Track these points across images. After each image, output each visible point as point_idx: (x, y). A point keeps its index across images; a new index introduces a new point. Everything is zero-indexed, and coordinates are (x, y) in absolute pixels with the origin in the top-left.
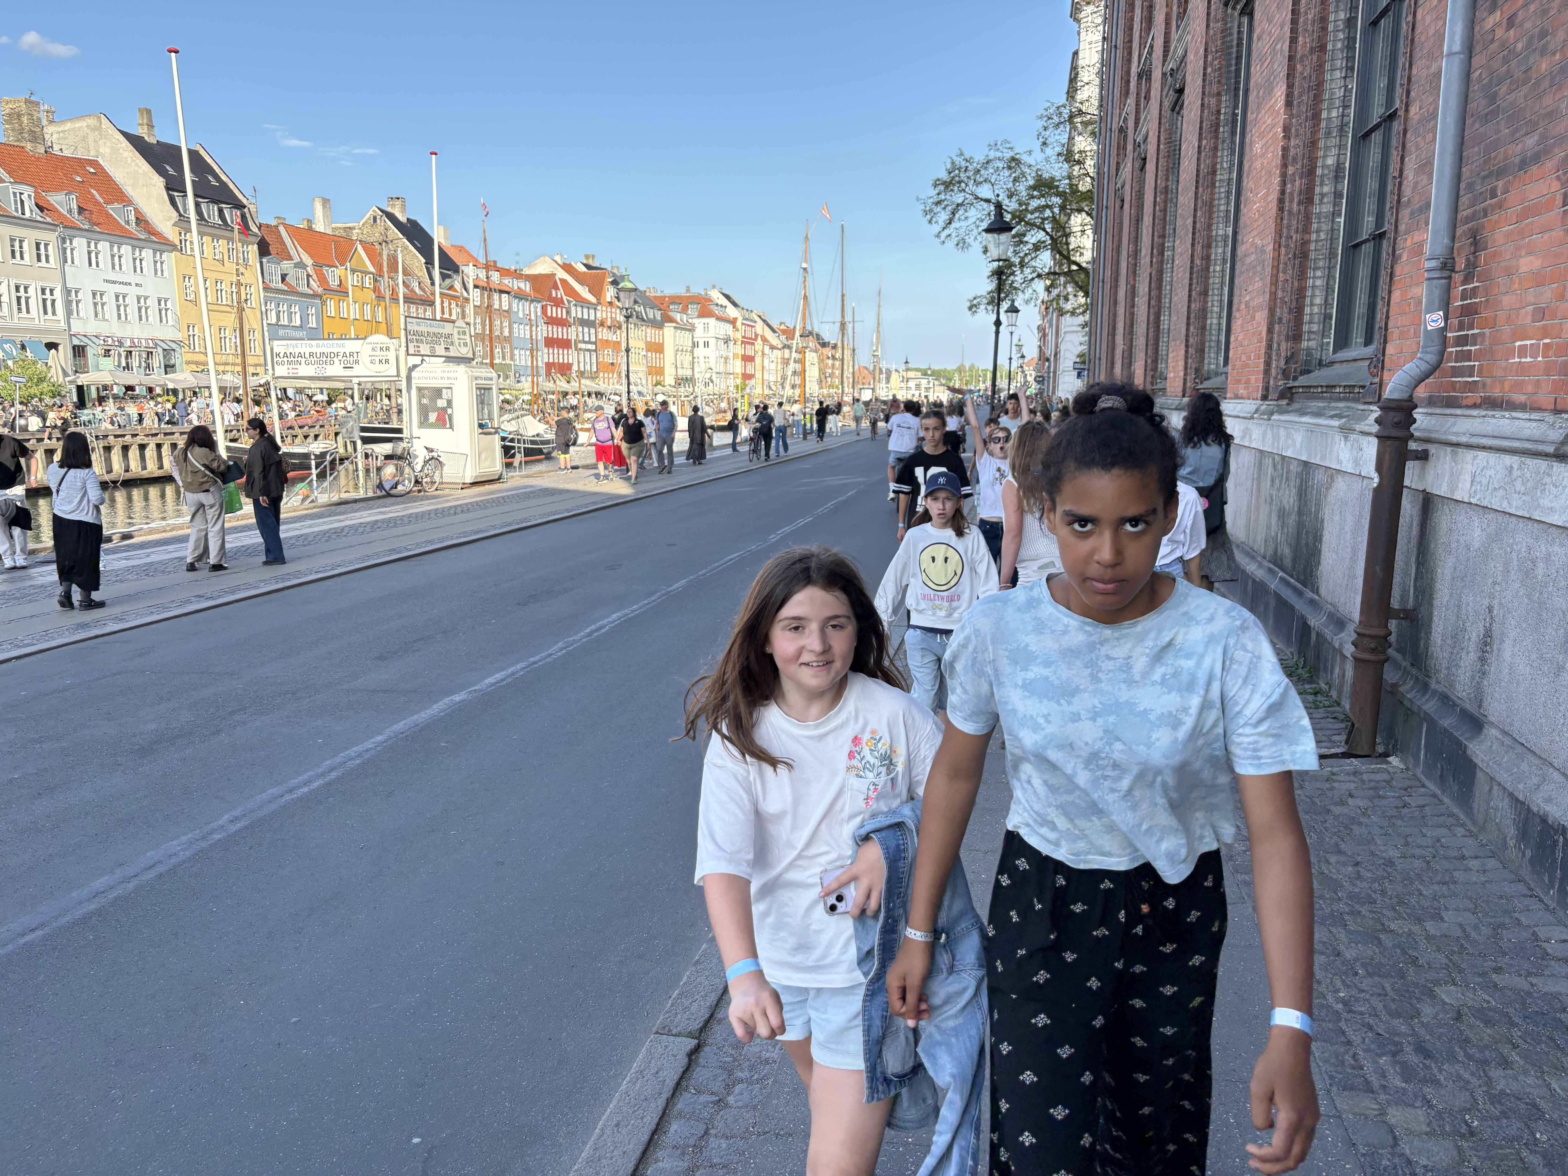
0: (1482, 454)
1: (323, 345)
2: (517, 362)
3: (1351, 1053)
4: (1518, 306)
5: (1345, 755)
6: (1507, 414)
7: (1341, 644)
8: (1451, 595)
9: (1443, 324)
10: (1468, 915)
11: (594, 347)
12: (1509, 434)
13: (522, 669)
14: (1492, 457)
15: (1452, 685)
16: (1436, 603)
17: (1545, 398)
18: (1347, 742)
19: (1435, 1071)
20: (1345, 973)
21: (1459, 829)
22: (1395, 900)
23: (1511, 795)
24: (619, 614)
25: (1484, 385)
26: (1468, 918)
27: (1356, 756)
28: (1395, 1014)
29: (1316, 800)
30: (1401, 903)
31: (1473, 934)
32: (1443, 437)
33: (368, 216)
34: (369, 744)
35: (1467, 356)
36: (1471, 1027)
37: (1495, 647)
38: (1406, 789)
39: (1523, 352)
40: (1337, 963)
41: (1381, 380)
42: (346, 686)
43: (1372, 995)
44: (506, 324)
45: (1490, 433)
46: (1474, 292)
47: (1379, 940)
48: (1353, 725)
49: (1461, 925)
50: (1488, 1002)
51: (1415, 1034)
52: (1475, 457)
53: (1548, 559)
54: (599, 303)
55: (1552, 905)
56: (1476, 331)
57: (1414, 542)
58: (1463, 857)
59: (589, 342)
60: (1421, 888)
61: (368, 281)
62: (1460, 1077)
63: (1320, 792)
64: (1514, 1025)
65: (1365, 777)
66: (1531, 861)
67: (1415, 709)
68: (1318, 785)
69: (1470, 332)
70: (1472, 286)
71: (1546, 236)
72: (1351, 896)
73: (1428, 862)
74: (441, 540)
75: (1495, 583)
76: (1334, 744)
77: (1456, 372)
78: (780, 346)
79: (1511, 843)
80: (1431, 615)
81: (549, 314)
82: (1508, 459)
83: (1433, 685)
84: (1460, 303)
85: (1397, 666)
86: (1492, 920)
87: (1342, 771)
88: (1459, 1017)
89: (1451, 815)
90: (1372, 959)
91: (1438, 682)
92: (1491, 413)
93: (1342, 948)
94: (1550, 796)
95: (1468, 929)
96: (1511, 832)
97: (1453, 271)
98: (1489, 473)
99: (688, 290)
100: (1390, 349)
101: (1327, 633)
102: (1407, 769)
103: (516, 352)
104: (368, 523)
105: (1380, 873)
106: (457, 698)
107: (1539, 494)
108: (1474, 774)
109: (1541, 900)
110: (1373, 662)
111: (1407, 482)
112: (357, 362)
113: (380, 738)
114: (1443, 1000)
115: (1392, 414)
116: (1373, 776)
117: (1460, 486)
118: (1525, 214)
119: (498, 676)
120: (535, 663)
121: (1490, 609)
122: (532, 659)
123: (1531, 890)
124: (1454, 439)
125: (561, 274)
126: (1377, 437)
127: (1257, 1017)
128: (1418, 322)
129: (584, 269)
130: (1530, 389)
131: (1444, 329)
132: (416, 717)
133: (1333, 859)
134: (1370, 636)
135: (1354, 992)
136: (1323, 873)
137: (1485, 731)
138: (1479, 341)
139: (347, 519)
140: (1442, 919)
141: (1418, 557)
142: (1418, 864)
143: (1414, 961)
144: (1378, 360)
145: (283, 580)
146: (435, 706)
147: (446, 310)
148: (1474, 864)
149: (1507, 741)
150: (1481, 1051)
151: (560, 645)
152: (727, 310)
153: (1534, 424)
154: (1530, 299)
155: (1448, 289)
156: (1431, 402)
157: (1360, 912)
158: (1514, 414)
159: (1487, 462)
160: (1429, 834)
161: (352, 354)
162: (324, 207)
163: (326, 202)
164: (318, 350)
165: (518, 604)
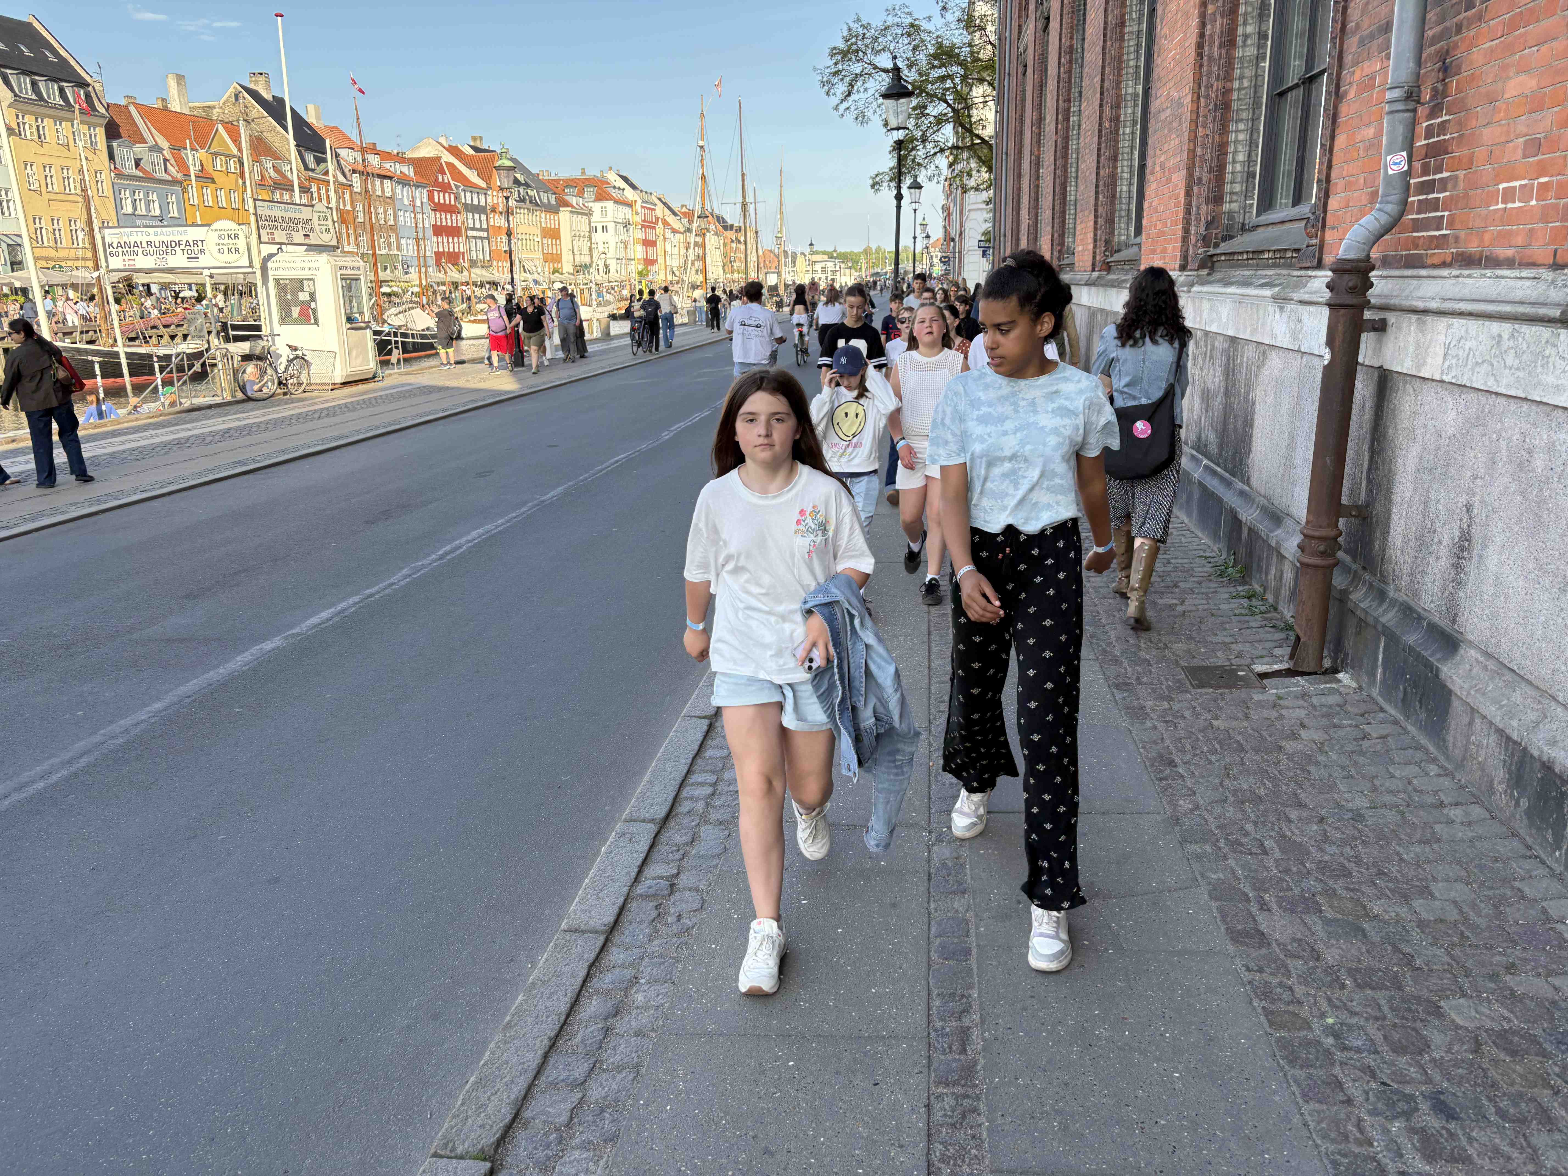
0: (1457, 322)
1: (162, 233)
2: (405, 253)
3: (1354, 1120)
4: (1503, 139)
5: (1290, 673)
6: (1488, 272)
7: (1278, 543)
8: (1415, 490)
9: (1406, 168)
10: (1460, 886)
11: (486, 234)
12: (1494, 297)
13: (355, 604)
14: (1473, 325)
15: (1416, 594)
16: (1396, 498)
17: (1541, 251)
18: (1292, 657)
19: (1464, 1142)
20: (1330, 986)
21: (1432, 767)
22: (1373, 870)
23: (1500, 732)
24: (480, 531)
25: (1457, 239)
26: (1459, 892)
27: (1302, 674)
28: (1399, 1049)
29: (1264, 733)
30: (1381, 873)
31: (1472, 915)
32: (1406, 303)
33: (228, 94)
34: (142, 715)
35: (1434, 205)
36: (1495, 1062)
37: (1475, 553)
38: (1362, 715)
39: (1508, 196)
40: (1319, 970)
41: (1322, 241)
42: (135, 636)
43: (1367, 1019)
44: (390, 211)
45: (1468, 297)
46: (1443, 128)
47: (1363, 930)
48: (1298, 638)
49: (1455, 902)
50: (1509, 1021)
51: (1429, 1081)
52: (1449, 326)
53: (1551, 448)
54: (489, 188)
55: (1559, 869)
56: (1445, 175)
57: (1367, 427)
58: (1442, 805)
59: (481, 229)
60: (1401, 850)
61: (233, 166)
62: (1496, 1151)
63: (1268, 722)
64: (1545, 1054)
65: (1315, 700)
66: (1528, 813)
67: (1370, 620)
68: (1266, 713)
69: (1437, 177)
70: (1439, 120)
71: (1544, 48)
72: (1322, 867)
73: (1402, 813)
74: (297, 449)
75: (1475, 477)
76: (1276, 659)
77: (1417, 225)
78: (682, 230)
79: (1501, 788)
80: (1389, 512)
81: (436, 200)
82: (1495, 327)
83: (1392, 593)
84: (1424, 142)
85: (1347, 570)
86: (1491, 893)
87: (1288, 694)
88: (1477, 1048)
89: (1419, 747)
90: (1359, 961)
91: (1398, 589)
92: (1466, 272)
93: (1320, 946)
94: (1554, 737)
95: (1466, 909)
96: (1500, 775)
97: (1418, 102)
98: (1468, 345)
99: (583, 173)
100: (1333, 203)
101: (1263, 527)
102: (1360, 688)
103: (403, 241)
104: (218, 432)
105: (1350, 831)
106: (268, 646)
107: (1539, 369)
108: (1448, 702)
109: (1543, 862)
110: (1323, 567)
111: (1360, 359)
112: (202, 251)
113: (158, 705)
114: (1453, 1021)
115: (1346, 277)
116: (1323, 699)
117: (1429, 360)
118: (1513, 25)
119: (325, 615)
120: (372, 595)
121: (1469, 508)
122: (368, 592)
123: (1529, 848)
124: (1421, 305)
125: (448, 157)
126: (1329, 305)
127: (1230, 1068)
128: (1375, 166)
129: (472, 152)
130: (1519, 240)
131: (1409, 173)
132: (211, 673)
133: (1294, 814)
134: (1319, 538)
135: (1344, 1015)
136: (1284, 836)
137: (1462, 652)
138: (1449, 186)
139: (196, 428)
140: (1432, 895)
141: (1372, 446)
142: (1391, 816)
143: (1408, 960)
144: (1317, 219)
145: (99, 502)
146: (239, 658)
147: (324, 197)
148: (1456, 813)
149: (1491, 665)
150: (1516, 1105)
151: (405, 571)
152: (626, 193)
153: (1528, 283)
154: (1522, 129)
155: (1413, 125)
156: (1386, 262)
157: (1334, 890)
158: (1499, 272)
159: (1467, 331)
160: (1397, 773)
161: (195, 243)
162: (179, 84)
163: (180, 78)
164: (157, 239)
165: (367, 522)
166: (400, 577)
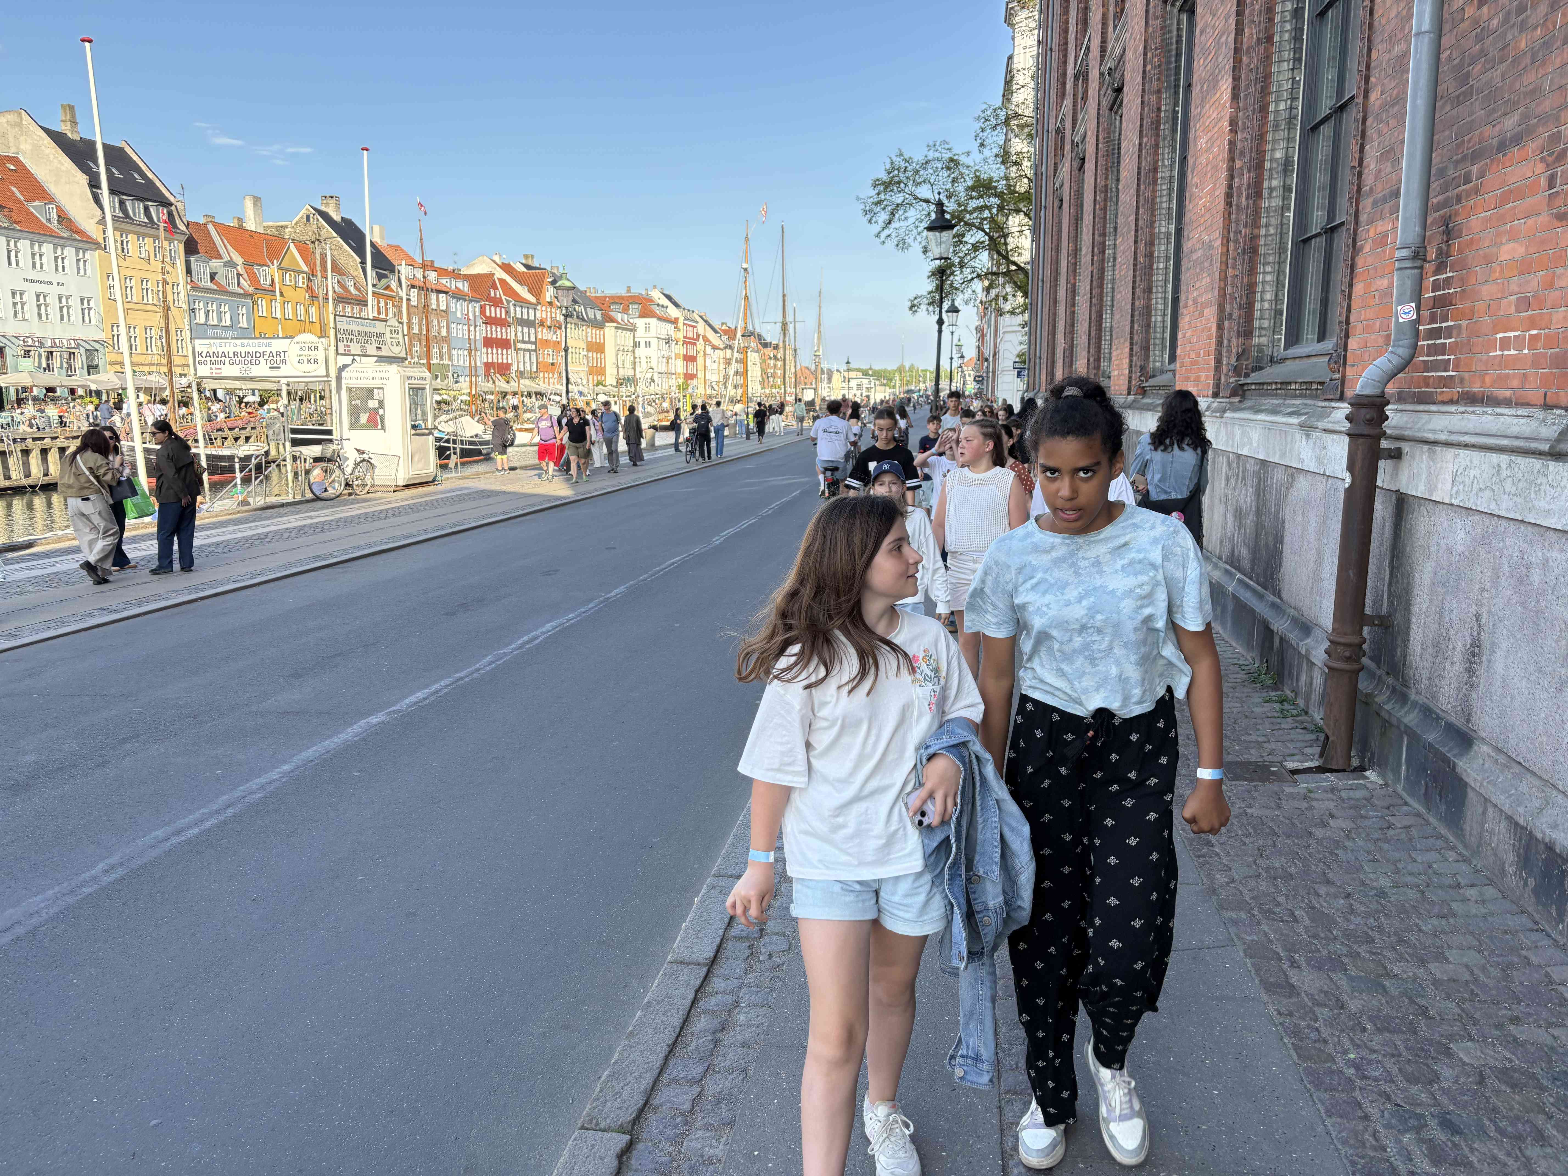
0: (1463, 453)
1: (248, 345)
2: (455, 363)
3: (1370, 1130)
4: (1499, 296)
5: (1321, 770)
6: (1489, 410)
7: (1307, 650)
8: (1431, 601)
9: (1415, 317)
10: (1472, 953)
11: (533, 347)
12: (1494, 432)
13: (447, 686)
14: (1476, 456)
15: (1434, 697)
16: (1415, 609)
17: (1534, 393)
18: (1321, 755)
19: (1466, 1150)
20: (1352, 1029)
21: (1451, 853)
22: (1394, 939)
23: (1509, 818)
24: (554, 624)
25: (1462, 380)
26: (1473, 958)
27: (1332, 771)
28: (1412, 1080)
29: (1296, 821)
30: (1401, 941)
31: (1482, 977)
32: (1419, 435)
33: (300, 215)
34: (274, 775)
35: (1442, 350)
36: (1497, 1092)
37: (1484, 658)
38: (1388, 808)
39: (1505, 344)
40: (1343, 1016)
41: (1344, 377)
42: (254, 708)
43: (1384, 1056)
44: (444, 324)
45: (1472, 430)
46: (1447, 282)
47: (1384, 987)
48: (1327, 737)
49: (1467, 966)
50: (1511, 1061)
51: (1437, 1104)
52: (1456, 456)
53: (1545, 564)
54: (539, 303)
55: (1562, 941)
56: (1451, 323)
57: (1387, 544)
58: (1459, 886)
59: (529, 342)
60: (1420, 923)
61: (301, 281)
62: (1495, 1158)
63: (1299, 812)
64: (1543, 1089)
65: (1344, 794)
66: (1536, 892)
67: (1394, 721)
68: (1296, 804)
69: (1444, 325)
70: (1444, 276)
71: (1530, 221)
72: (1348, 935)
73: (1423, 892)
74: (370, 546)
75: (1483, 590)
76: (1307, 757)
77: (1428, 366)
78: (722, 346)
79: (1511, 870)
80: (1408, 622)
81: (488, 314)
82: (1495, 458)
83: (1413, 696)
84: (1431, 294)
85: (1372, 675)
86: (1500, 960)
87: (1318, 788)
88: (1481, 1080)
89: (1439, 837)
90: (1379, 1010)
91: (1418, 693)
92: (1471, 409)
93: (1345, 998)
94: (1555, 821)
95: (1476, 971)
96: (1510, 858)
97: (1425, 260)
98: (1473, 473)
99: (629, 291)
100: (1353, 344)
101: (1293, 636)
102: (1387, 785)
103: (454, 352)
104: (294, 529)
105: (1374, 906)
106: (374, 720)
107: (1533, 495)
108: (1464, 795)
109: (1549, 936)
110: (1347, 671)
111: (1379, 483)
112: (284, 362)
113: (286, 767)
114: (1461, 1059)
115: (1363, 411)
116: (1352, 794)
117: (1440, 486)
118: (1504, 200)
119: (420, 695)
120: (461, 679)
121: (1478, 617)
122: (458, 675)
123: (1536, 923)
124: (1431, 437)
125: (500, 274)
126: (1349, 435)
127: (1263, 1089)
128: (1387, 314)
129: (523, 269)
130: (1515, 383)
131: (1418, 321)
132: (327, 742)
133: (1322, 890)
134: (1345, 645)
135: (1364, 1053)
136: (1314, 908)
137: (1475, 748)
138: (1455, 333)
139: (272, 524)
140: (1447, 959)
141: (1392, 561)
142: (1412, 894)
143: (1424, 1012)
144: (1339, 356)
145: (197, 590)
146: (349, 730)
147: (383, 310)
148: (1472, 893)
149: (1502, 759)
150: (1513, 1124)
151: (489, 658)
152: (669, 310)
153: (1522, 421)
154: (1514, 287)
155: (1421, 279)
156: (1401, 398)
157: (1358, 954)
158: (1498, 410)
159: (1471, 461)
160: (1419, 859)
161: (278, 354)
162: (255, 205)
163: (257, 200)
164: (243, 350)
165: (447, 614)
166: (485, 663)
